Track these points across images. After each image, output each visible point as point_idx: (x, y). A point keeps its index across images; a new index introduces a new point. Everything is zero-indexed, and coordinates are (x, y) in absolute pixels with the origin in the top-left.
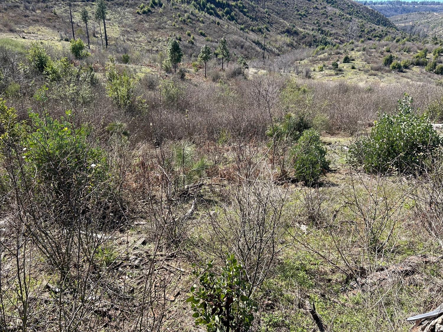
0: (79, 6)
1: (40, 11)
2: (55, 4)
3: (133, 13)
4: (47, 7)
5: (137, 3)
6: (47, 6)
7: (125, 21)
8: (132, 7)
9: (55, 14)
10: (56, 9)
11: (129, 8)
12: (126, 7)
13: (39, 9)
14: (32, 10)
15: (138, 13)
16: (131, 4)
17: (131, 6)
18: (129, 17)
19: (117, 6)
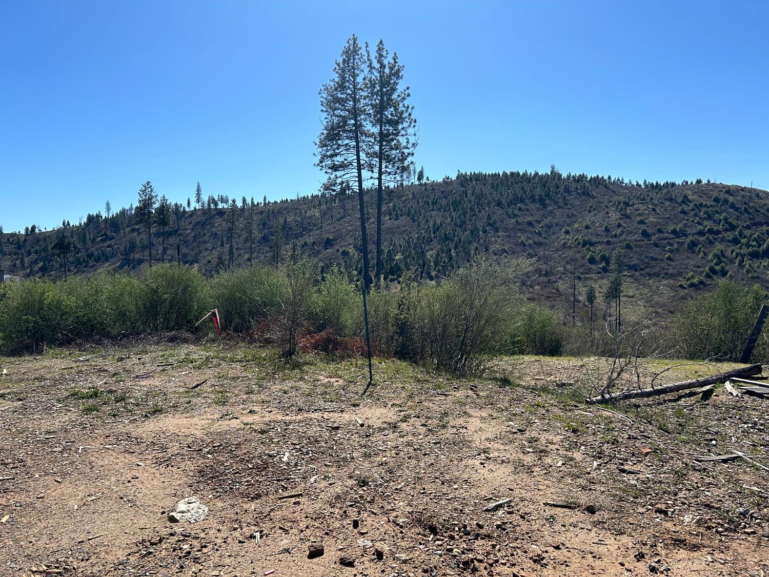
0: (591, 279)
1: (539, 287)
2: (559, 278)
3: (672, 287)
4: (549, 282)
5: (681, 273)
6: (549, 280)
7: (656, 298)
8: (674, 278)
9: (558, 290)
10: (560, 284)
11: (667, 279)
12: (663, 278)
13: (538, 284)
14: (530, 286)
15: (681, 286)
16: (672, 274)
17: (672, 276)
18: (665, 292)
19: (647, 278)
